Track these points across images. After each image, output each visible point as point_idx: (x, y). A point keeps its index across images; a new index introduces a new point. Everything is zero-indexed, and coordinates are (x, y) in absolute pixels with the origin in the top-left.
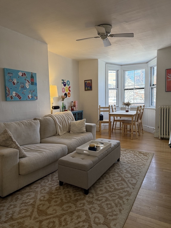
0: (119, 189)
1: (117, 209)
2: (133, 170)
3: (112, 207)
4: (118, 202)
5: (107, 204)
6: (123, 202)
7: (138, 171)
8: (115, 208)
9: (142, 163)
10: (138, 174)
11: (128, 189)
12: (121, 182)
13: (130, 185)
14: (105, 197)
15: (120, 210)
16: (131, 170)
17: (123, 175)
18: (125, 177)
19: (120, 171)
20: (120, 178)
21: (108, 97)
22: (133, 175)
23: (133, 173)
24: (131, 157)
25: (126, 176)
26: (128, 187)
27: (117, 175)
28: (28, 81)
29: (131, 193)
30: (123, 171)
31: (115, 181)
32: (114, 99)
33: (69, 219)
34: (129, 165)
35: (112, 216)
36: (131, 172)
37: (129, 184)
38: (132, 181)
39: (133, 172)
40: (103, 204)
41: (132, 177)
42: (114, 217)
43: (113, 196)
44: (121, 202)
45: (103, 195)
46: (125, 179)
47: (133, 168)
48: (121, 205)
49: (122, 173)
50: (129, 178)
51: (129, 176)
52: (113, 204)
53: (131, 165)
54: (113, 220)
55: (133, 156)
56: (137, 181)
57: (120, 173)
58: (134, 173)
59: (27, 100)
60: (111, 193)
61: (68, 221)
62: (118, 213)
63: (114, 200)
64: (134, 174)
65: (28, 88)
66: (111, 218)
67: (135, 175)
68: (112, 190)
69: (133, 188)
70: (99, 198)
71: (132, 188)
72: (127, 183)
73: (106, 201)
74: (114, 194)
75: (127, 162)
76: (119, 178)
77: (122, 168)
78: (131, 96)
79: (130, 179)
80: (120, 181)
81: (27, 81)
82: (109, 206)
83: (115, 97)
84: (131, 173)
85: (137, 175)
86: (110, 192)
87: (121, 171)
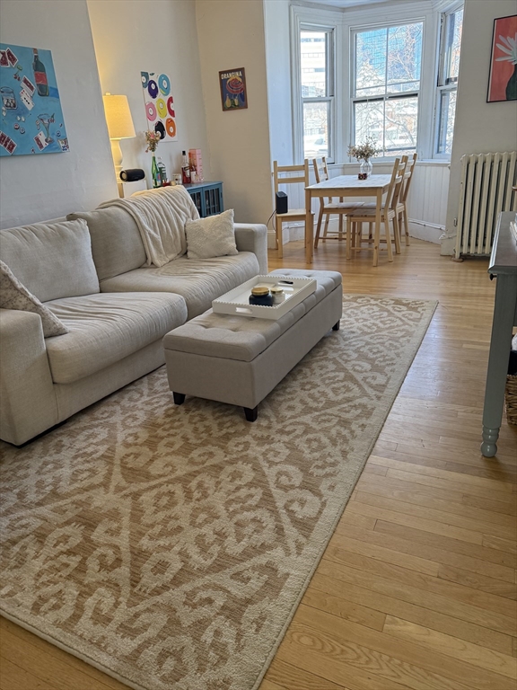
0: (339, 403)
1: (336, 451)
2: (378, 352)
3: (321, 447)
4: (339, 433)
5: (309, 441)
6: (352, 432)
7: (392, 354)
8: (330, 449)
9: (403, 330)
10: (392, 359)
11: (364, 400)
12: (345, 383)
13: (369, 391)
14: (303, 424)
15: (344, 453)
16: (370, 350)
17: (349, 366)
18: (355, 370)
19: (340, 356)
20: (342, 375)
21: (302, 133)
22: (376, 363)
23: (377, 358)
24: (372, 317)
25: (357, 368)
26: (365, 394)
27: (332, 367)
28: (26, 81)
29: (373, 409)
30: (349, 356)
31: (327, 381)
32: (317, 137)
33: (209, 482)
34: (367, 338)
35: (323, 467)
36: (371, 355)
37: (366, 387)
38: (374, 378)
39: (378, 355)
40: (297, 442)
41: (375, 368)
42: (328, 470)
43: (325, 421)
44: (345, 432)
45: (297, 420)
46: (355, 374)
47: (378, 345)
48: (346, 441)
49: (346, 361)
50: (366, 371)
51: (367, 366)
52: (325, 440)
53: (371, 338)
54: (327, 475)
55: (378, 314)
56: (389, 379)
57: (340, 361)
58: (382, 359)
59: (34, 154)
60: (317, 413)
61: (207, 488)
62: (340, 459)
63: (326, 431)
64: (380, 362)
65: (30, 107)
66: (321, 472)
67: (382, 364)
68: (321, 405)
69: (379, 398)
70: (285, 426)
71: (374, 397)
72: (360, 386)
73: (305, 432)
74: (325, 414)
75: (361, 329)
76: (337, 373)
77: (347, 348)
78: (372, 127)
79: (369, 374)
80: (342, 381)
81: (23, 85)
82: (315, 445)
83: (320, 133)
84: (371, 359)
85: (388, 362)
86: (316, 410)
87: (345, 357)
